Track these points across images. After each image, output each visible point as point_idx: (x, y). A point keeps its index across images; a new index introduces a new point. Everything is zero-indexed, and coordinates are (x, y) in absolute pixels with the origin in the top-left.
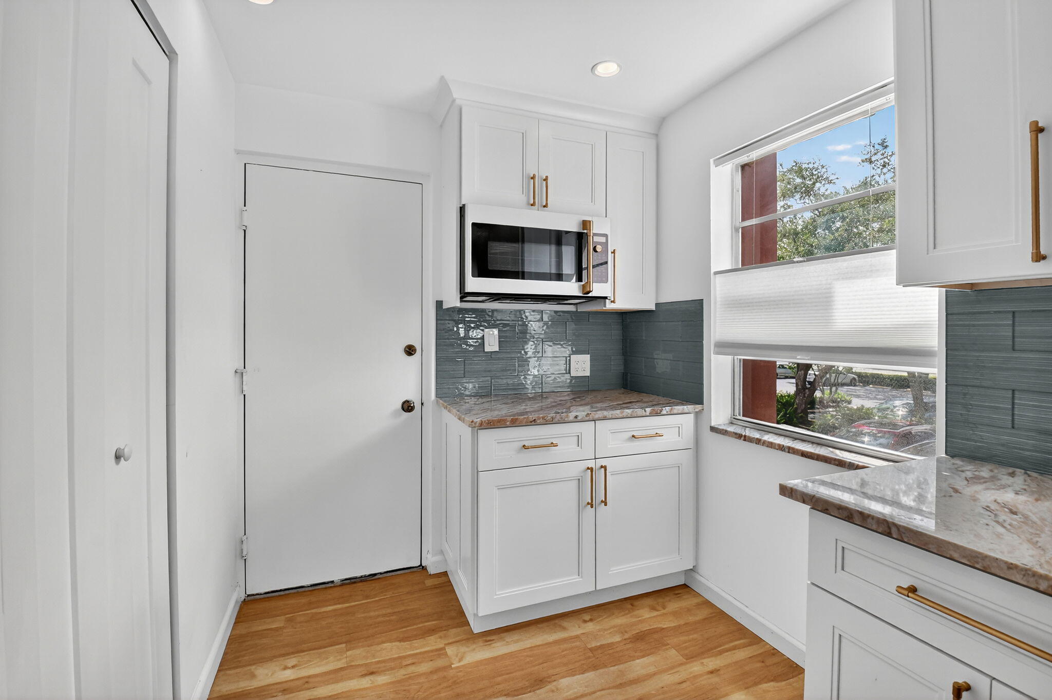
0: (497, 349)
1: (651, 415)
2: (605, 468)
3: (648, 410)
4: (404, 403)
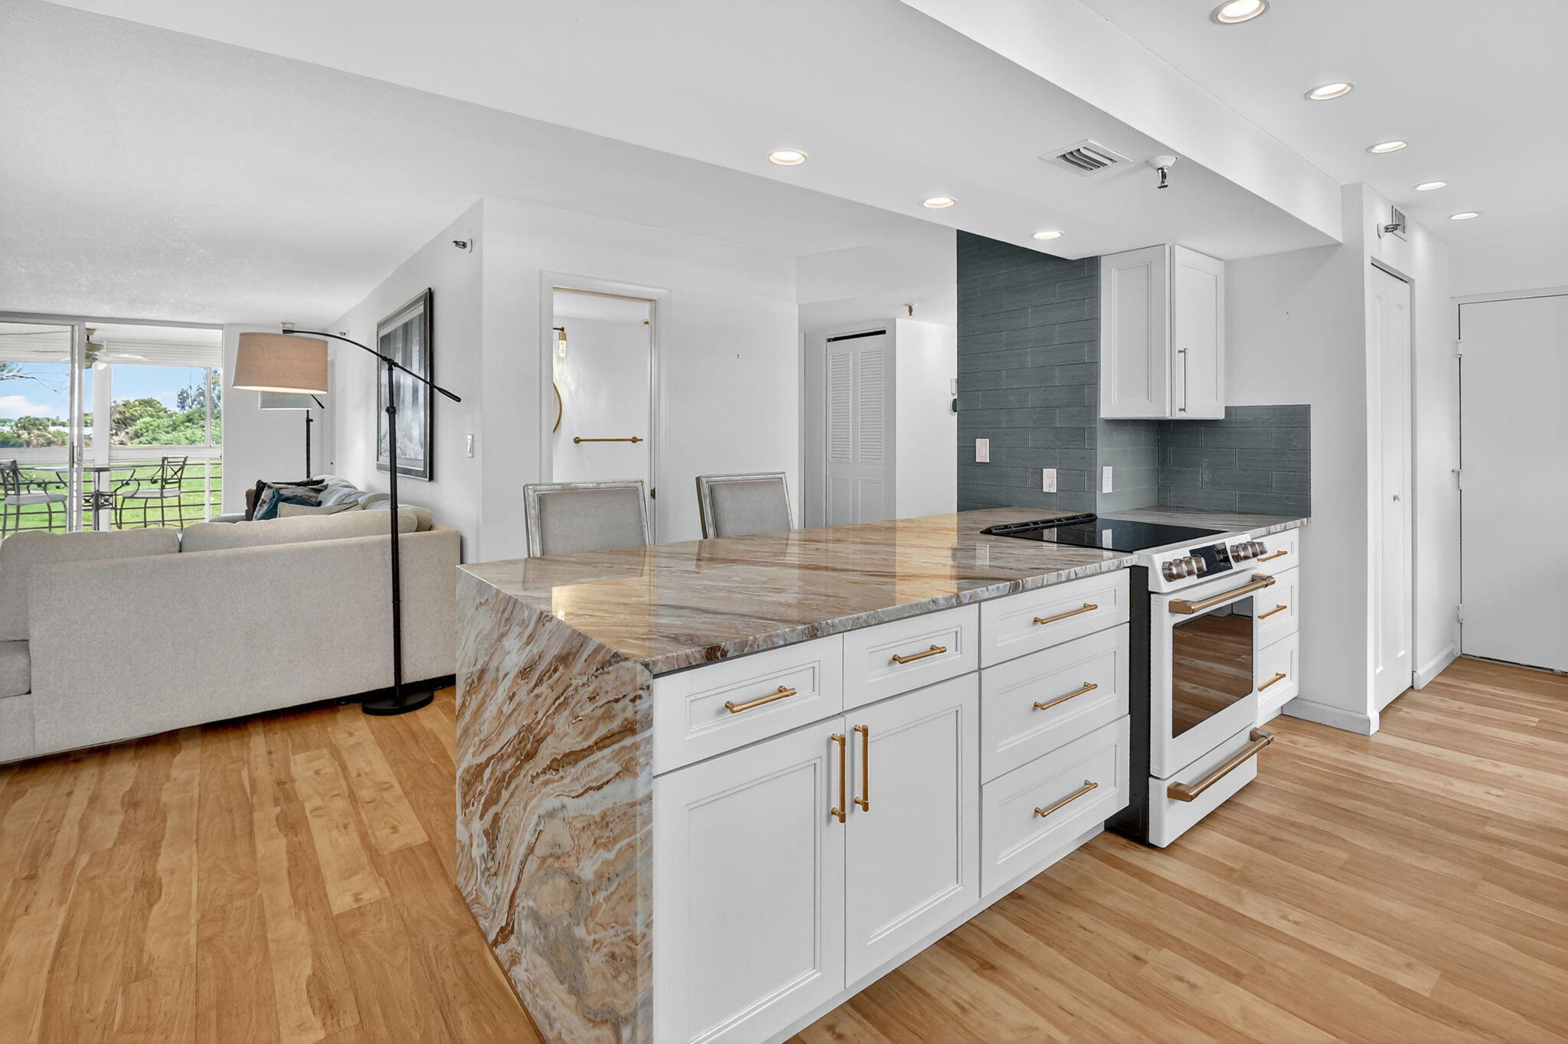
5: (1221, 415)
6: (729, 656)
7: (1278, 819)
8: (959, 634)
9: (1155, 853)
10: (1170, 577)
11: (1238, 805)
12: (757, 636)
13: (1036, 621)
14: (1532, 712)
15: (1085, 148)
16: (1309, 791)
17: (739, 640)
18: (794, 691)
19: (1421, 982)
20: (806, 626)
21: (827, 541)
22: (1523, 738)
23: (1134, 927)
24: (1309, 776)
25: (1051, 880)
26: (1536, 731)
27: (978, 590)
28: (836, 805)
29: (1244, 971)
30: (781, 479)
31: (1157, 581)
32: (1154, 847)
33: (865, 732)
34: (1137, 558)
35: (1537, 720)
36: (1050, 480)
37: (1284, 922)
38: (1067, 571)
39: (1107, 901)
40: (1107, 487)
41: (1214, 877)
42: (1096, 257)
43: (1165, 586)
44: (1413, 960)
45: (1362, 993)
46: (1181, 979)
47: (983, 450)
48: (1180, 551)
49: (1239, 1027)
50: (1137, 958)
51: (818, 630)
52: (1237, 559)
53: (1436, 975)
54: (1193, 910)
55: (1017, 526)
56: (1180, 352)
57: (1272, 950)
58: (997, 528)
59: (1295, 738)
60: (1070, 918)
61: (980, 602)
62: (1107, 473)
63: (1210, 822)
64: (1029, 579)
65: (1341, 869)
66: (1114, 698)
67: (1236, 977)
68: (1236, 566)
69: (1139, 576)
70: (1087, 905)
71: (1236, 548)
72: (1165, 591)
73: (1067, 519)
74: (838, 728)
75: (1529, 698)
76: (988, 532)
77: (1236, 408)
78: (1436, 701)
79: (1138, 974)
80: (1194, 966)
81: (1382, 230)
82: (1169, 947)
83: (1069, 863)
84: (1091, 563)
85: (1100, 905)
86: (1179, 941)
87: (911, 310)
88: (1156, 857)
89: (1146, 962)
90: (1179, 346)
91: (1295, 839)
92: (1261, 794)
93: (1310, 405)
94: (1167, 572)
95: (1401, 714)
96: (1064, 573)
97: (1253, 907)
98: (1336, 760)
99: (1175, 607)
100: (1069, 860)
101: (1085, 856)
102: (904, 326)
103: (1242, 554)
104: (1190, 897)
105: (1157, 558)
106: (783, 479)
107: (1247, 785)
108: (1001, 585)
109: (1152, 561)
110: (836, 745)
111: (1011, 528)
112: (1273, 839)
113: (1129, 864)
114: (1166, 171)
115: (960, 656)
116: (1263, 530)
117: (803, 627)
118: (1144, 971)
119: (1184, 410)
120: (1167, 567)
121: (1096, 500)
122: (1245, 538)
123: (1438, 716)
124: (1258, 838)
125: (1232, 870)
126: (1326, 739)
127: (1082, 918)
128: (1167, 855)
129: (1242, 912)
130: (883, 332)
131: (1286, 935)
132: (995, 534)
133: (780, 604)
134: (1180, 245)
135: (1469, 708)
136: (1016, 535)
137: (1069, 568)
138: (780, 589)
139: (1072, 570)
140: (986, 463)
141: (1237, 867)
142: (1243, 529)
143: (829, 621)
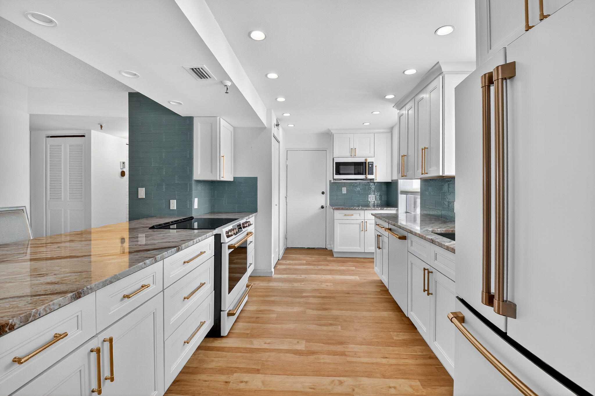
0: (346, 193)
1: (380, 209)
2: (366, 222)
3: (379, 208)
4: (322, 206)
5: (232, 180)
6: (15, 327)
7: (257, 311)
8: (154, 276)
9: (224, 339)
10: (228, 236)
11: (244, 310)
12: (38, 308)
13: (184, 263)
14: (304, 260)
15: (201, 68)
16: (262, 299)
17: (23, 315)
18: (66, 334)
19: (301, 346)
20: (74, 293)
21: (65, 242)
22: (304, 267)
23: (221, 371)
24: (261, 294)
25: (189, 367)
26: (306, 264)
27: (164, 253)
28: (95, 386)
29: (259, 368)
30: (23, 210)
31: (224, 239)
32: (223, 337)
33: (111, 340)
34: (216, 231)
35: (305, 261)
36: (173, 204)
37: (266, 345)
38: (196, 239)
39: (213, 365)
40: (196, 206)
41: (243, 339)
42: (192, 117)
43: (228, 240)
44: (298, 340)
45: (290, 357)
46: (242, 382)
47: (142, 193)
48: (229, 227)
49: (263, 388)
50: (226, 382)
51: (81, 294)
52: (244, 227)
53: (304, 342)
54: (239, 354)
55: (165, 224)
56: (222, 156)
57: (265, 356)
58: (157, 226)
59: (254, 283)
60: (199, 380)
61: (163, 259)
62: (196, 200)
63: (238, 320)
64: (183, 245)
65: (275, 320)
66: (210, 286)
67: (258, 371)
68: (244, 230)
69: (218, 237)
70: (204, 371)
71: (243, 224)
72: (227, 242)
73: (184, 219)
74: (95, 344)
75: (302, 256)
76: (153, 228)
77: (237, 177)
78: (284, 262)
79: (229, 388)
80: (245, 375)
81: (275, 125)
82: (236, 372)
83: (195, 357)
84: (204, 235)
85: (209, 368)
86: (238, 368)
87: (101, 127)
88: (224, 340)
89: (230, 382)
90: (222, 155)
91: (262, 316)
92: (250, 304)
93: (257, 177)
94: (227, 235)
95: (278, 268)
96: (195, 240)
97: (257, 344)
98: (266, 286)
99: (230, 247)
100: (194, 356)
101: (200, 351)
102: (96, 135)
103: (245, 225)
104: (237, 350)
105: (223, 230)
106: (25, 210)
107: (246, 303)
108: (173, 250)
109: (222, 231)
110: (94, 355)
111: (162, 225)
112: (257, 318)
113: (216, 347)
114: (228, 87)
115: (155, 286)
116: (247, 217)
117: (72, 294)
118: (231, 386)
119: (223, 177)
120: (227, 232)
121: (192, 211)
122: (244, 220)
123: (286, 266)
124: (253, 320)
125: (248, 334)
126: (263, 281)
127: (203, 377)
128: (228, 338)
129: (254, 347)
130: (84, 136)
131: (267, 349)
132: (156, 228)
133: (48, 283)
134: (222, 119)
135: (291, 262)
136: (164, 228)
137: (197, 238)
138: (43, 274)
139: (198, 239)
140: (144, 198)
141: (248, 332)
142: (242, 218)
143: (88, 287)
